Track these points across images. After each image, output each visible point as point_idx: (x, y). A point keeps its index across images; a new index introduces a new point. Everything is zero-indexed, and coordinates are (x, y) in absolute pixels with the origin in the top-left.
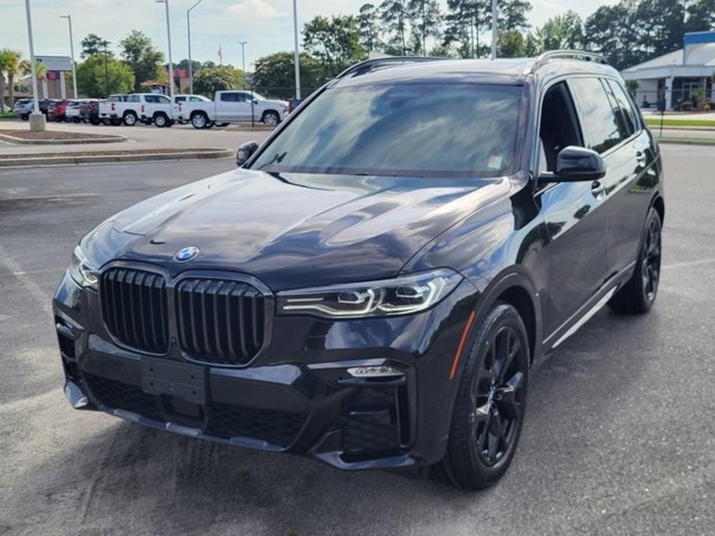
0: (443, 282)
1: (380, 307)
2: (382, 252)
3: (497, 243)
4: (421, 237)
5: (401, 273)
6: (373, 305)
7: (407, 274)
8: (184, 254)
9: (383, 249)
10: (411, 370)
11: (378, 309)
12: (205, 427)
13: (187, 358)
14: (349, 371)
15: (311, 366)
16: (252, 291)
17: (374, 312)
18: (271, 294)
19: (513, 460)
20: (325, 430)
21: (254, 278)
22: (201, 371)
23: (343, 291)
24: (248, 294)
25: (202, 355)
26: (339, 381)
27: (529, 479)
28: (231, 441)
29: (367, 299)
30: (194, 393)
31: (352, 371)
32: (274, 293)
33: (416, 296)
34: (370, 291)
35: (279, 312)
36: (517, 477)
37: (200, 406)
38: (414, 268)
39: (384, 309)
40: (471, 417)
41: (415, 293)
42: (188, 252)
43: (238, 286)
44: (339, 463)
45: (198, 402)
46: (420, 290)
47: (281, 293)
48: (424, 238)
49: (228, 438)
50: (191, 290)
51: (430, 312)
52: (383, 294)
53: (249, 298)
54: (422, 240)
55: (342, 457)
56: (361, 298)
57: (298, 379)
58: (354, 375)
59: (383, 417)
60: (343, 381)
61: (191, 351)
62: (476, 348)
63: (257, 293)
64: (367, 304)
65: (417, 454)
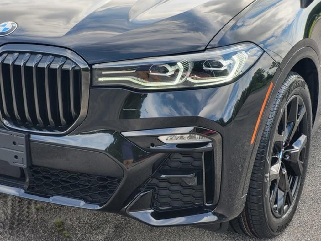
0: (245, 55)
1: (189, 79)
2: (183, 27)
3: (286, 21)
4: (216, 14)
5: (208, 47)
6: (183, 77)
7: (214, 48)
8: (3, 28)
9: (185, 25)
10: (218, 137)
11: (186, 81)
12: (26, 186)
13: (9, 125)
14: (160, 138)
15: (126, 134)
16: (70, 64)
17: (182, 84)
18: (87, 66)
19: (296, 211)
20: (137, 191)
21: (70, 51)
22: (22, 137)
23: (154, 64)
24: (65, 67)
25: (23, 122)
26: (151, 148)
27: (311, 228)
28: (51, 200)
29: (177, 71)
30: (16, 157)
31: (163, 139)
32: (90, 65)
33: (222, 69)
34: (179, 64)
35: (95, 84)
36: (300, 226)
37: (21, 169)
38: (219, 43)
39: (192, 81)
40: (266, 177)
41: (220, 65)
42: (6, 27)
43: (56, 59)
44: (150, 220)
45: (21, 165)
46: (225, 63)
47: (96, 66)
48: (219, 14)
49: (48, 197)
50: (11, 63)
51: (233, 84)
52: (191, 67)
53: (67, 71)
54: (218, 17)
55: (153, 215)
56: (171, 70)
57: (111, 145)
58: (165, 141)
59: (191, 179)
60: (154, 148)
61: (12, 119)
62: (272, 115)
63: (74, 66)
64: (176, 76)
65: (220, 212)
